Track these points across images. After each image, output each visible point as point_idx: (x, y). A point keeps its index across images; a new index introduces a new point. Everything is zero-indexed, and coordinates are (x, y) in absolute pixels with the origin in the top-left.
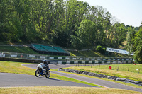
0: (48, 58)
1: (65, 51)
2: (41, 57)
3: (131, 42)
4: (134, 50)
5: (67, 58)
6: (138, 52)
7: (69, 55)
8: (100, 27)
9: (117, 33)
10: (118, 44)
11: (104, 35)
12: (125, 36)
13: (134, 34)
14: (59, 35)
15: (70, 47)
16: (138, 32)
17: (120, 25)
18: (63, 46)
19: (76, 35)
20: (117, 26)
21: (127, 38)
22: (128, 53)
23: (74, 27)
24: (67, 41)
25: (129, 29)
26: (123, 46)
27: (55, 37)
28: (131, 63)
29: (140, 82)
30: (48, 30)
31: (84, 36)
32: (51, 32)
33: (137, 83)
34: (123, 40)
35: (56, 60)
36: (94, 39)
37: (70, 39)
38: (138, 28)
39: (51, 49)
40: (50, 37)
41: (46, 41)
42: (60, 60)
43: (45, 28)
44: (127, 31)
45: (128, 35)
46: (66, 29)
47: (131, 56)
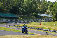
0: (7, 20)
1: (16, 16)
2: (3, 20)
3: (51, 10)
4: (52, 14)
5: (18, 20)
6: (54, 15)
7: (18, 18)
8: (34, 3)
9: (43, 6)
10: (44, 12)
11: (37, 7)
12: (48, 7)
13: (52, 6)
14: (13, 8)
15: (19, 14)
16: (54, 5)
17: (45, 1)
18: (15, 13)
19: (22, 8)
20: (43, 2)
21: (49, 8)
22: (49, 16)
24: (17, 11)
25: (50, 3)
26: (47, 12)
27: (10, 9)
28: (51, 21)
29: (56, 31)
31: (26, 7)
32: (8, 6)
33: (54, 32)
34: (46, 9)
35: (11, 21)
36: (32, 9)
37: (19, 10)
38: (54, 3)
39: (9, 15)
40: (8, 9)
41: (6, 11)
42: (14, 21)
44: (48, 4)
45: (49, 7)
46: (16, 4)
47: (51, 18)
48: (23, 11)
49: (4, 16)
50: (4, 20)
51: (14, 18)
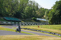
1: (19, 20)
3: (47, 16)
4: (48, 19)
5: (20, 23)
6: (50, 20)
7: (21, 22)
8: (34, 10)
9: (41, 12)
10: (41, 17)
11: (36, 13)
12: (44, 13)
13: (48, 12)
14: (16, 13)
15: (21, 18)
16: (50, 12)
17: (42, 8)
18: (18, 18)
19: (24, 13)
20: (41, 9)
21: (45, 14)
22: (46, 20)
24: (20, 16)
25: (46, 10)
26: (44, 17)
27: (14, 14)
28: (47, 24)
29: (51, 33)
30: (12, 11)
31: (27, 13)
33: (50, 33)
34: (44, 15)
35: (15, 24)
36: (32, 14)
37: (21, 15)
38: (50, 10)
39: (13, 19)
40: (12, 14)
41: (11, 16)
42: (17, 24)
43: (10, 10)
44: (45, 11)
45: (46, 13)
47: (47, 22)
48: (24, 16)
49: (9, 20)
50: (9, 23)
51: (17, 21)
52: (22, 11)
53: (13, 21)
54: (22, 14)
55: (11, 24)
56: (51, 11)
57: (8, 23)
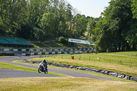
0: (12, 50)
1: (29, 43)
2: (5, 50)
3: (91, 32)
4: (94, 40)
5: (31, 50)
6: (98, 41)
8: (62, 19)
9: (78, 24)
10: (79, 35)
11: (66, 26)
12: (86, 26)
13: (94, 25)
14: (22, 27)
15: (33, 39)
16: (98, 23)
17: (81, 16)
18: (27, 38)
19: (39, 27)
20: (78, 18)
21: (87, 29)
22: (89, 43)
23: (36, 19)
24: (30, 33)
25: (90, 20)
26: (84, 36)
27: (18, 30)
28: (92, 52)
29: (100, 70)
30: (11, 23)
32: (14, 24)
33: (98, 72)
34: (84, 31)
35: (20, 53)
36: (57, 30)
37: (33, 31)
38: (97, 19)
39: (15, 41)
40: (13, 29)
41: (10, 34)
42: (24, 52)
43: (8, 21)
44: (88, 22)
45: (88, 26)
46: (29, 21)
47: (92, 46)
49: (6, 42)
50: (7, 50)
51: (24, 46)
52: (34, 22)
53: (14, 46)
54: (35, 28)
55: (10, 52)
56: (100, 21)
57: (3, 50)
